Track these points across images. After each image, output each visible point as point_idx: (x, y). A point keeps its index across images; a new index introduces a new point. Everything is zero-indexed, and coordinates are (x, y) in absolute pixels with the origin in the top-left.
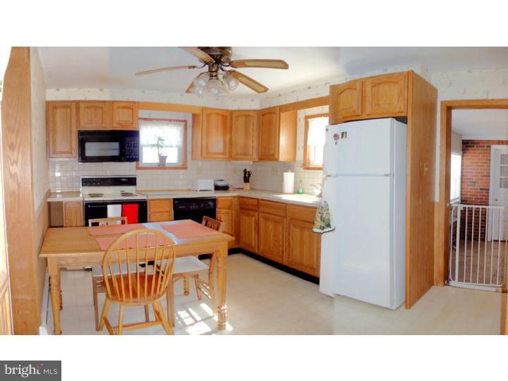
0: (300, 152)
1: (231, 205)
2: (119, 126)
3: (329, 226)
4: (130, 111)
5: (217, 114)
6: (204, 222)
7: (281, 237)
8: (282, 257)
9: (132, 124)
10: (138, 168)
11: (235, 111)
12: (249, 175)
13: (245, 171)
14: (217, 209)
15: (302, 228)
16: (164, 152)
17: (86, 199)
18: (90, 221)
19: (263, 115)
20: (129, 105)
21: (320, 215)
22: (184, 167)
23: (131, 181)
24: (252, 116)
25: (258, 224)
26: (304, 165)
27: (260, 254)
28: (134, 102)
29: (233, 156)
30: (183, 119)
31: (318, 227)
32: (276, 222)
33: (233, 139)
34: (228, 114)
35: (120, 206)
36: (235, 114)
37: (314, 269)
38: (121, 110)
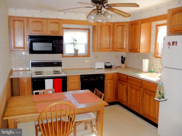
0: (153, 47)
1: (113, 78)
2: (52, 33)
3: (163, 97)
4: (58, 25)
5: (106, 25)
6: (95, 92)
7: (139, 99)
8: (139, 110)
9: (59, 32)
10: (63, 57)
11: (116, 23)
12: (124, 59)
13: (122, 57)
14: (105, 80)
15: (150, 95)
16: (77, 47)
17: (33, 76)
18: (34, 92)
19: (132, 25)
20: (57, 21)
21: (158, 90)
22: (88, 55)
23: (59, 64)
24: (126, 26)
25: (127, 89)
26: (155, 55)
27: (128, 106)
28: (60, 20)
29: (115, 49)
30: (87, 28)
31: (158, 97)
32: (137, 90)
33: (115, 40)
34: (112, 25)
35: (52, 80)
36: (116, 25)
37: (156, 119)
38: (53, 24)
